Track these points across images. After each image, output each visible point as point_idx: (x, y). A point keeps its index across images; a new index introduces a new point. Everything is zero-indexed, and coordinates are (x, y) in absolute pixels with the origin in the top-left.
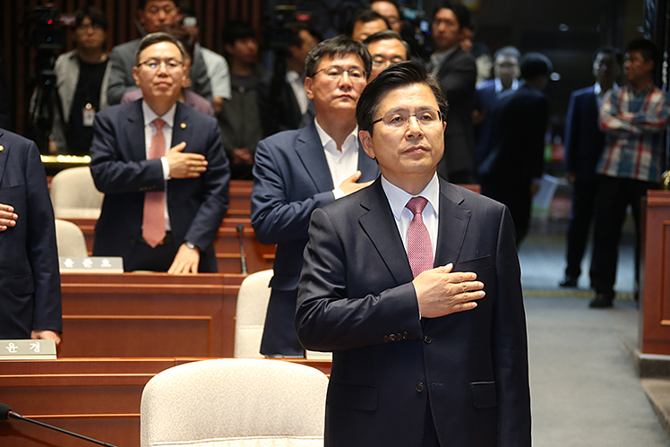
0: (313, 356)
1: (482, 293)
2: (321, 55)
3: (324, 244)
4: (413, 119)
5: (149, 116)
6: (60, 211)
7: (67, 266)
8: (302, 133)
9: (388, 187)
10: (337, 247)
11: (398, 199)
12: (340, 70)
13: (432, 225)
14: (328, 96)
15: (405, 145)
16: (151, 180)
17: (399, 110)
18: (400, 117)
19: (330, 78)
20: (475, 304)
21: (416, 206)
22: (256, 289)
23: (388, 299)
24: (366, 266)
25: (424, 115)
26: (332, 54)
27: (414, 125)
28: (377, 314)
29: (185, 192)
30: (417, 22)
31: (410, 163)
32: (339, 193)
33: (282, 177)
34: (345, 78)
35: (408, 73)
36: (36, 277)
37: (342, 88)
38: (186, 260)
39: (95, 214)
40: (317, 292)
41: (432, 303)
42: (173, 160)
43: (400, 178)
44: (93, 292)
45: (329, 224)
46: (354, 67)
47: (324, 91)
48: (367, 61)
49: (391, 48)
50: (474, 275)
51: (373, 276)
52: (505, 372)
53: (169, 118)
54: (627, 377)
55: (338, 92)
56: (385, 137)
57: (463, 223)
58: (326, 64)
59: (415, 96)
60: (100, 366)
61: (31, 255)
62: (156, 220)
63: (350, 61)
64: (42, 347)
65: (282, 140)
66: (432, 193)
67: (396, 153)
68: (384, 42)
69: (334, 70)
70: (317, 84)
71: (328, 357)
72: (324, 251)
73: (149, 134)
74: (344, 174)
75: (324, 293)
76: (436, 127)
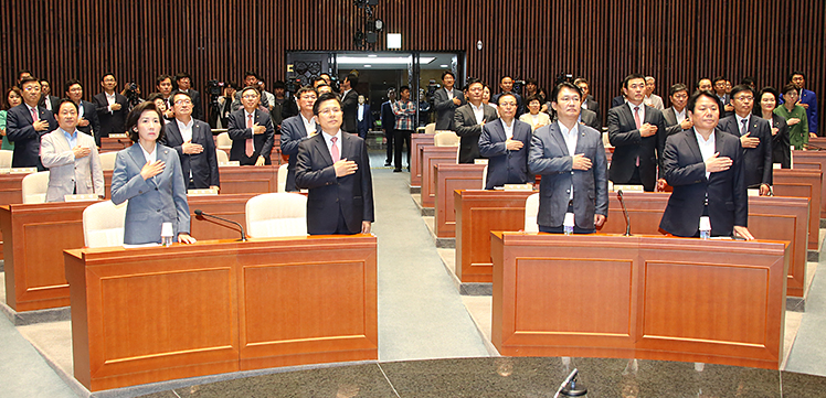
0: (302, 191)
1: (357, 168)
2: (302, 91)
3: (304, 154)
4: (332, 111)
5: (247, 114)
6: (219, 147)
7: (220, 165)
8: (297, 117)
9: (324, 133)
10: (308, 155)
11: (327, 137)
12: (308, 96)
13: (339, 144)
14: (305, 105)
15: (329, 120)
16: (248, 135)
17: (327, 108)
19: (305, 99)
20: (355, 172)
21: (334, 140)
22: (283, 170)
23: (325, 171)
24: (318, 160)
25: (335, 110)
26: (306, 91)
27: (332, 113)
28: (322, 176)
29: (260, 140)
30: (336, 81)
31: (331, 126)
32: (309, 137)
33: (290, 133)
34: (310, 99)
35: (330, 96)
36: (210, 168)
37: (309, 102)
38: (261, 160)
39: (230, 147)
40: (302, 170)
41: (340, 172)
42: (255, 129)
43: (328, 130)
44: (230, 172)
45: (305, 147)
46: (313, 95)
47: (304, 103)
48: (318, 94)
49: (326, 89)
50: (354, 162)
51: (320, 164)
52: (365, 194)
53: (253, 114)
54: (407, 193)
55: (307, 103)
56: (323, 117)
57: (350, 145)
58: (303, 94)
59: (332, 104)
60: (229, 198)
61: (209, 161)
62: (250, 148)
63: (312, 93)
64: (213, 191)
65: (290, 120)
66: (339, 135)
67: (326, 123)
68: (323, 87)
69: (306, 96)
70: (301, 101)
71: (307, 191)
72: (304, 156)
73: (247, 119)
74: (311, 130)
75: (304, 170)
76: (340, 113)
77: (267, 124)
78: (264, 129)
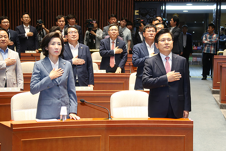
0: (145, 90)
1: (181, 77)
2: (146, 28)
3: (148, 67)
4: (166, 40)
5: (111, 41)
7: (95, 72)
8: (142, 44)
9: (161, 54)
10: (151, 67)
11: (163, 57)
12: (150, 31)
13: (170, 62)
14: (148, 36)
15: (165, 46)
16: (112, 54)
17: (163, 39)
18: (164, 40)
19: (148, 32)
20: (179, 79)
21: (167, 58)
22: (133, 77)
23: (161, 78)
24: (156, 71)
25: (169, 40)
26: (149, 27)
27: (167, 42)
28: (159, 81)
29: (119, 57)
30: (165, 21)
31: (166, 50)
32: (150, 56)
33: (138, 53)
34: (151, 32)
35: (166, 31)
36: (89, 74)
37: (151, 34)
38: (119, 70)
39: (100, 61)
40: (146, 77)
41: (170, 79)
42: (116, 50)
43: (164, 53)
44: (100, 77)
45: (149, 62)
46: (153, 30)
47: (147, 35)
48: (156, 29)
49: (161, 26)
50: (179, 73)
51: (158, 73)
52: (186, 93)
53: (115, 41)
54: (210, 94)
55: (150, 35)
56: (160, 44)
57: (177, 62)
58: (147, 29)
59: (167, 36)
60: (102, 92)
61: (88, 69)
62: (113, 62)
63: (152, 29)
64: (90, 88)
65: (138, 45)
66: (170, 56)
67: (163, 48)
68: (159, 25)
69: (149, 31)
70: (146, 34)
71: (149, 90)
72: (148, 68)
73: (111, 44)
74: (151, 52)
75: (148, 77)
76: (171, 42)
77: (123, 47)
78: (121, 50)
